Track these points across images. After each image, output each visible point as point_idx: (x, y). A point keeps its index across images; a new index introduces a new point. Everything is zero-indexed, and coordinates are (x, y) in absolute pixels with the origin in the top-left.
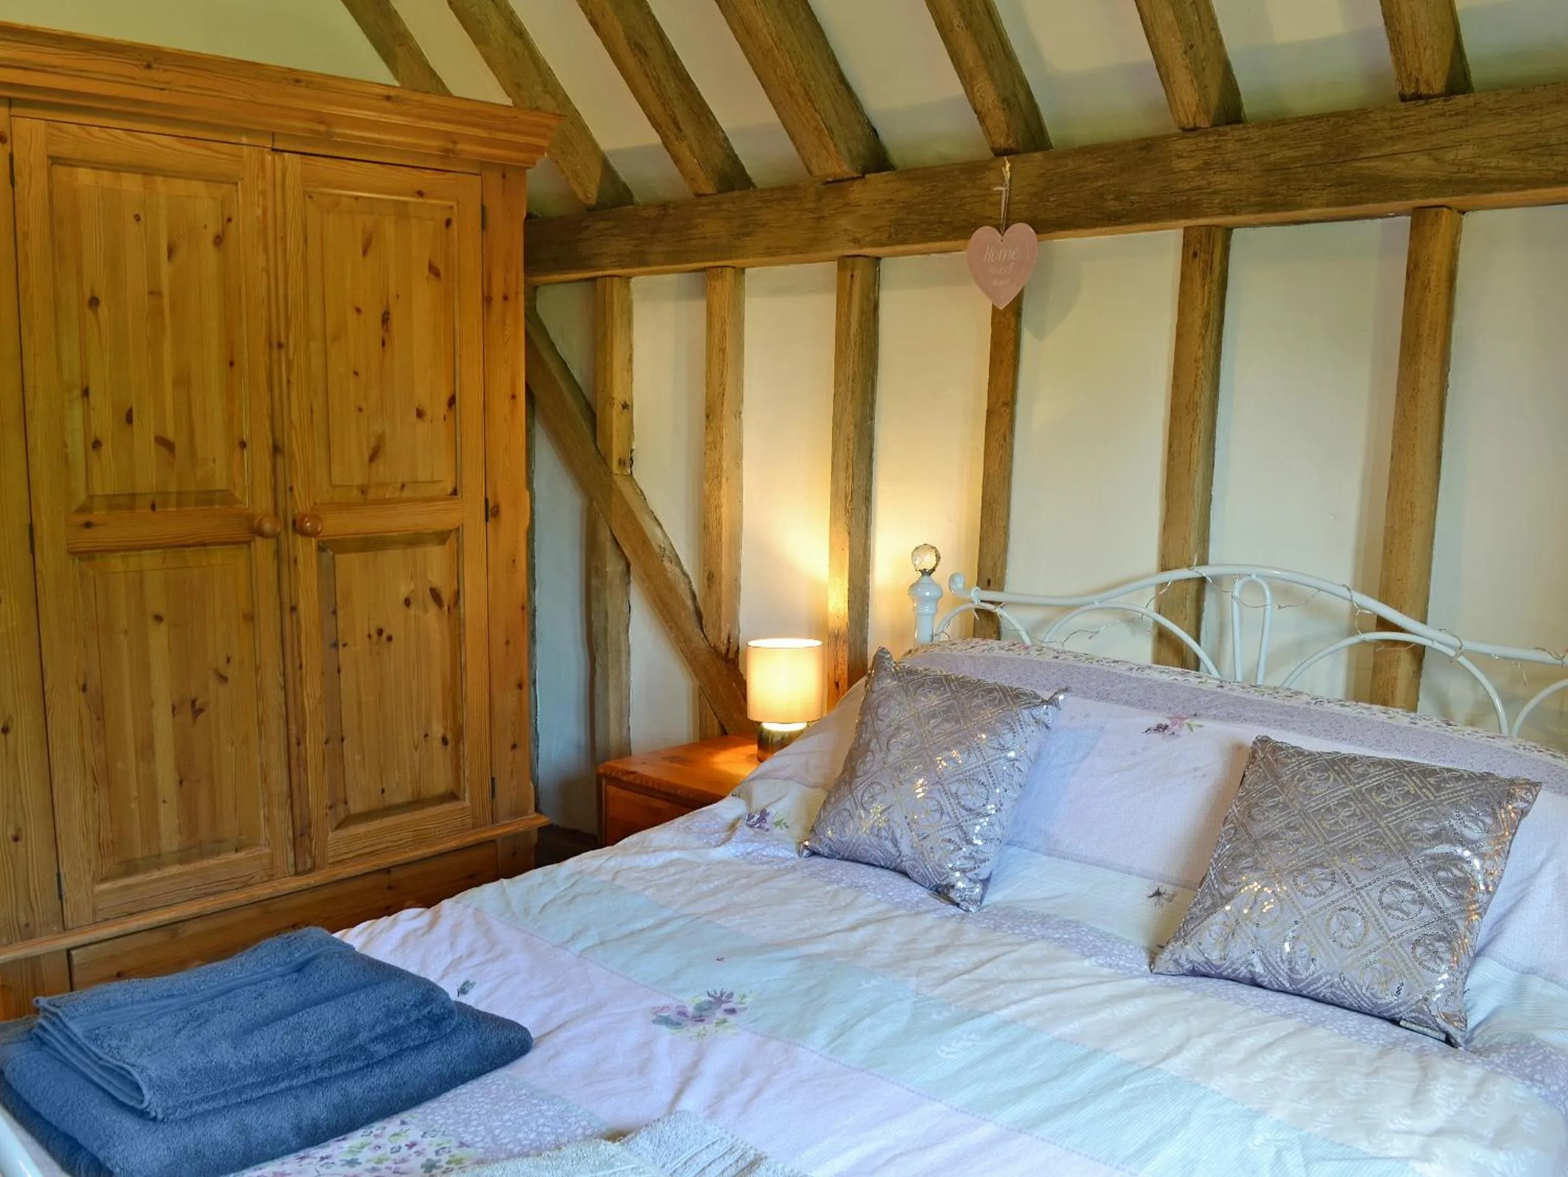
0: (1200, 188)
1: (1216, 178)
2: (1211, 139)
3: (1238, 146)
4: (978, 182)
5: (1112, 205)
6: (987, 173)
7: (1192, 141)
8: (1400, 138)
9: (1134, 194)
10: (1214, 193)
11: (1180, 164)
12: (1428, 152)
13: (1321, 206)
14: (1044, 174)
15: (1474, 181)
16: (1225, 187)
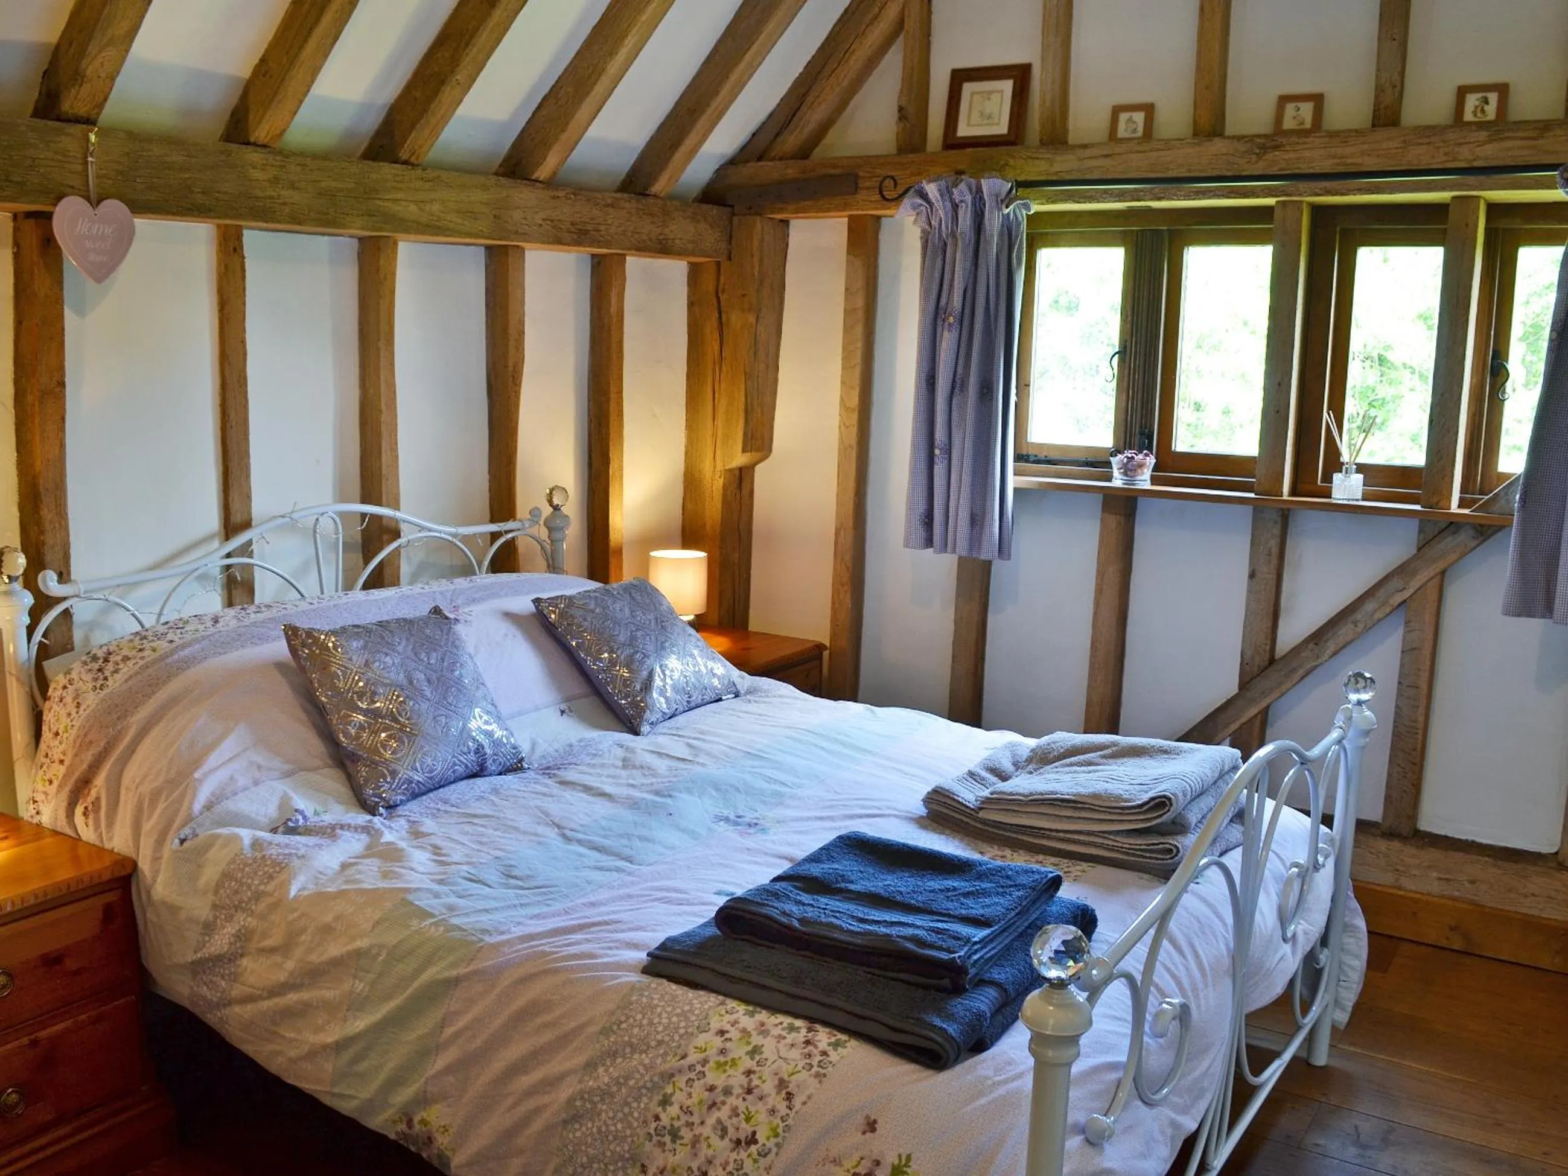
0: (272, 197)
1: (282, 192)
2: (278, 158)
3: (299, 168)
4: (52, 144)
5: (200, 199)
6: (63, 138)
7: (262, 156)
8: (400, 189)
9: (218, 192)
10: (285, 204)
11: (256, 174)
12: (416, 202)
13: (357, 229)
14: (128, 154)
15: (439, 228)
16: (292, 201)
